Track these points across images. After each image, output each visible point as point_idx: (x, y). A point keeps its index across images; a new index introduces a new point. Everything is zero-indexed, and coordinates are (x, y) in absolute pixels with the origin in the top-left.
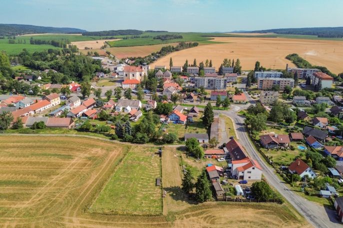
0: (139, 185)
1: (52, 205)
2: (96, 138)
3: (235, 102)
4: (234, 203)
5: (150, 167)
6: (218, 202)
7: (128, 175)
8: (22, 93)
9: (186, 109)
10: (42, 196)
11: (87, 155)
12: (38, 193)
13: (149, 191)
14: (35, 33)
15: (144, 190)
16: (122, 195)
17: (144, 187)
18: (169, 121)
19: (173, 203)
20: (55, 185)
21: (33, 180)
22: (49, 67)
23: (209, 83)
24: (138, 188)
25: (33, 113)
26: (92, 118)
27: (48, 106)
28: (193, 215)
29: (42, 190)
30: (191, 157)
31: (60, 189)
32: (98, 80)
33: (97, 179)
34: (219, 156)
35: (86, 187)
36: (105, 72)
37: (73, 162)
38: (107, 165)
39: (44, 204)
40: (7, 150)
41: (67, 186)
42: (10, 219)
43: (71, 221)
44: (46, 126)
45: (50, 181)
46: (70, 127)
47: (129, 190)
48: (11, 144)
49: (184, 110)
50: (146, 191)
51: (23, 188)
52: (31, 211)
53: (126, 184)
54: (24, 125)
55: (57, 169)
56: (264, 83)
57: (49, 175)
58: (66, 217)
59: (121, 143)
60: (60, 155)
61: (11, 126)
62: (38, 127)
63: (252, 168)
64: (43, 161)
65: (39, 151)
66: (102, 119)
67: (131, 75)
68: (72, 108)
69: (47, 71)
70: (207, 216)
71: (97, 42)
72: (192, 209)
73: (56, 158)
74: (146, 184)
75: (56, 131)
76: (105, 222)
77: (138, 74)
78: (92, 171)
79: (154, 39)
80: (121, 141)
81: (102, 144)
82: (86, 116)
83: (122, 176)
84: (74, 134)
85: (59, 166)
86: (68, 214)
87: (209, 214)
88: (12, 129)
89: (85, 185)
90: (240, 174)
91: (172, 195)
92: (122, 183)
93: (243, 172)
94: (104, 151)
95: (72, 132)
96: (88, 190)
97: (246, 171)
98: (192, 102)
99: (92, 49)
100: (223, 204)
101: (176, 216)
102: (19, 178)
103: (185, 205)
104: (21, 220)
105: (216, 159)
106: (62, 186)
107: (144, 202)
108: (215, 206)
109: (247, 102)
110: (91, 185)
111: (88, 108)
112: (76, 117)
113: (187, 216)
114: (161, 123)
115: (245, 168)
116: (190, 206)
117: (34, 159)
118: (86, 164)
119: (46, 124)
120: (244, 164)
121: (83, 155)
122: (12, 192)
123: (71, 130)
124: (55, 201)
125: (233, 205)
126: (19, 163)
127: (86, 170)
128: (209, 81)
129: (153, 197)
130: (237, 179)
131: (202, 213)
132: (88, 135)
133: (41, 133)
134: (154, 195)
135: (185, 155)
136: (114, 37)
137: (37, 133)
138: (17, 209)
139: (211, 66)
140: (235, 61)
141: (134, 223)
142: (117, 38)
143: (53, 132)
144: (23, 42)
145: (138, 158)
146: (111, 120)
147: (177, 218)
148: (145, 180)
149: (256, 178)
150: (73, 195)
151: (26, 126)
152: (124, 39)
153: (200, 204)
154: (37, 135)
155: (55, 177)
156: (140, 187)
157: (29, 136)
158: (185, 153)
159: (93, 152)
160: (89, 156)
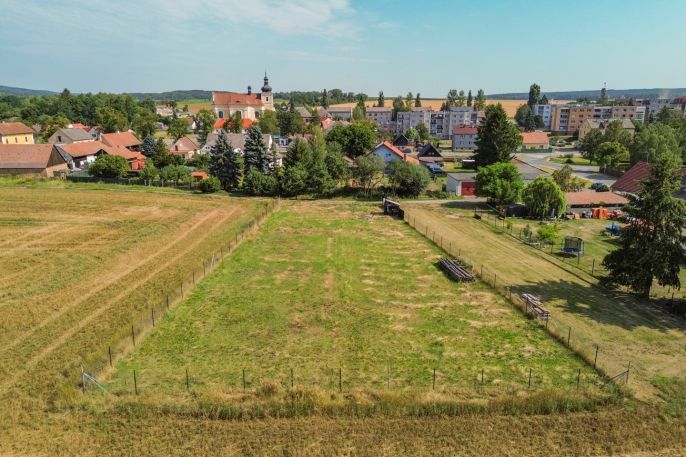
11: (103, 219)
35: (82, 292)
46: (50, 174)
56: (573, 116)
77: (249, 111)
84: (62, 186)
109: (550, 149)
128: (434, 120)
135: (488, 214)
160: (112, 220)
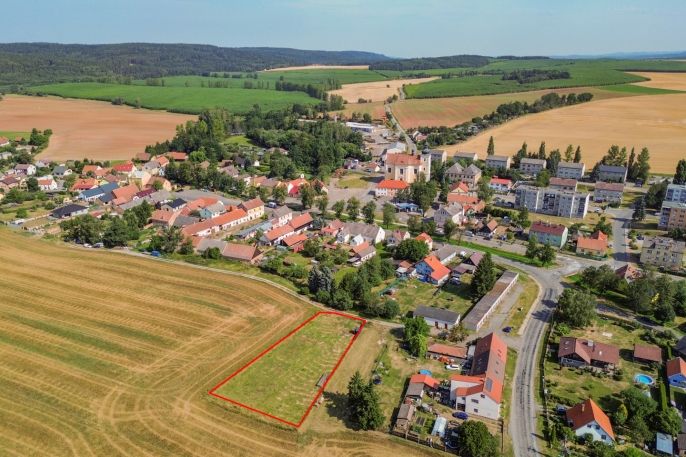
0: (293, 379)
1: (171, 378)
2: (279, 286)
3: (578, 251)
4: (417, 445)
5: (326, 353)
6: (392, 436)
7: (288, 359)
8: (222, 189)
9: (463, 253)
10: (166, 363)
11: (252, 314)
12: (165, 357)
13: (302, 391)
14: (291, 66)
15: (295, 387)
16: (260, 388)
17: (299, 382)
18: (414, 273)
19: (323, 418)
20: (189, 351)
21: (168, 338)
22: (278, 144)
23: (546, 200)
24: (289, 382)
25: (217, 229)
26: (293, 250)
27: (242, 219)
28: (339, 445)
29: (171, 354)
30: (404, 351)
31: (190, 358)
32: (344, 174)
33: (243, 354)
34: (453, 360)
35: (223, 362)
36: (362, 159)
37: (228, 320)
38: (268, 337)
39: (164, 374)
40: (158, 286)
41: (201, 356)
42: (121, 383)
43: (181, 406)
44: (221, 256)
45: (186, 344)
46: (253, 262)
47: (275, 382)
48: (167, 278)
49: (459, 256)
50: (296, 390)
51: (151, 346)
52: (145, 380)
53: (277, 372)
54: (195, 249)
55: (204, 327)
56: (673, 215)
57: (189, 335)
58: (179, 399)
59: (310, 302)
60: (217, 307)
61: (179, 248)
62: (211, 255)
63: (479, 394)
64: (192, 311)
65: (194, 295)
66: (306, 254)
67: (397, 171)
68: (275, 226)
69: (273, 149)
70: (360, 453)
71: (388, 86)
72: (344, 436)
73: (210, 310)
74: (304, 379)
75: (232, 265)
76: (220, 418)
77: (410, 170)
78: (243, 341)
79: (504, 79)
80: (312, 299)
81: (281, 298)
82: (285, 245)
83: (278, 358)
84: (254, 275)
85: (207, 323)
86: (183, 395)
87: (365, 451)
88: (178, 252)
89: (224, 359)
90: (459, 400)
91: (329, 407)
92: (272, 369)
93: (464, 399)
94: (279, 312)
95: (252, 270)
96: (223, 368)
97: (469, 398)
98: (488, 239)
99: (370, 101)
100: (397, 442)
101: (315, 438)
102: (153, 330)
103: (338, 426)
104: (130, 388)
105: (445, 364)
106: (196, 354)
107: (283, 405)
108: (382, 442)
109: (605, 256)
110: (231, 362)
111: (296, 230)
112: (273, 243)
113: (330, 444)
114: (397, 275)
115: (470, 391)
116: (344, 429)
117: (183, 306)
118: (242, 327)
119: (222, 252)
120: (471, 385)
121: (247, 312)
122: (138, 348)
123: (252, 266)
124: (177, 374)
125: (412, 447)
126: (162, 309)
127: (238, 336)
128: (547, 198)
129: (301, 401)
130: (454, 408)
131: (354, 446)
132: (272, 279)
133: (212, 265)
134: (305, 400)
135: (397, 344)
136: (427, 72)
137: (206, 265)
138: (133, 372)
139: (577, 159)
140: (638, 152)
141: (253, 431)
142: (429, 76)
143: (227, 266)
144: (265, 85)
145: (319, 333)
146: (316, 259)
147: (314, 442)
148: (305, 373)
149: (489, 414)
150: (202, 370)
151: (198, 251)
152: (444, 76)
153: (361, 432)
154: (205, 268)
155: (193, 339)
156: (293, 382)
157: (194, 269)
158: (398, 341)
159: (261, 310)
160: (253, 316)
